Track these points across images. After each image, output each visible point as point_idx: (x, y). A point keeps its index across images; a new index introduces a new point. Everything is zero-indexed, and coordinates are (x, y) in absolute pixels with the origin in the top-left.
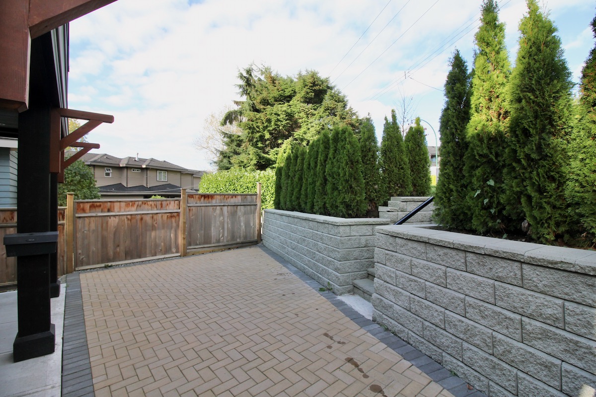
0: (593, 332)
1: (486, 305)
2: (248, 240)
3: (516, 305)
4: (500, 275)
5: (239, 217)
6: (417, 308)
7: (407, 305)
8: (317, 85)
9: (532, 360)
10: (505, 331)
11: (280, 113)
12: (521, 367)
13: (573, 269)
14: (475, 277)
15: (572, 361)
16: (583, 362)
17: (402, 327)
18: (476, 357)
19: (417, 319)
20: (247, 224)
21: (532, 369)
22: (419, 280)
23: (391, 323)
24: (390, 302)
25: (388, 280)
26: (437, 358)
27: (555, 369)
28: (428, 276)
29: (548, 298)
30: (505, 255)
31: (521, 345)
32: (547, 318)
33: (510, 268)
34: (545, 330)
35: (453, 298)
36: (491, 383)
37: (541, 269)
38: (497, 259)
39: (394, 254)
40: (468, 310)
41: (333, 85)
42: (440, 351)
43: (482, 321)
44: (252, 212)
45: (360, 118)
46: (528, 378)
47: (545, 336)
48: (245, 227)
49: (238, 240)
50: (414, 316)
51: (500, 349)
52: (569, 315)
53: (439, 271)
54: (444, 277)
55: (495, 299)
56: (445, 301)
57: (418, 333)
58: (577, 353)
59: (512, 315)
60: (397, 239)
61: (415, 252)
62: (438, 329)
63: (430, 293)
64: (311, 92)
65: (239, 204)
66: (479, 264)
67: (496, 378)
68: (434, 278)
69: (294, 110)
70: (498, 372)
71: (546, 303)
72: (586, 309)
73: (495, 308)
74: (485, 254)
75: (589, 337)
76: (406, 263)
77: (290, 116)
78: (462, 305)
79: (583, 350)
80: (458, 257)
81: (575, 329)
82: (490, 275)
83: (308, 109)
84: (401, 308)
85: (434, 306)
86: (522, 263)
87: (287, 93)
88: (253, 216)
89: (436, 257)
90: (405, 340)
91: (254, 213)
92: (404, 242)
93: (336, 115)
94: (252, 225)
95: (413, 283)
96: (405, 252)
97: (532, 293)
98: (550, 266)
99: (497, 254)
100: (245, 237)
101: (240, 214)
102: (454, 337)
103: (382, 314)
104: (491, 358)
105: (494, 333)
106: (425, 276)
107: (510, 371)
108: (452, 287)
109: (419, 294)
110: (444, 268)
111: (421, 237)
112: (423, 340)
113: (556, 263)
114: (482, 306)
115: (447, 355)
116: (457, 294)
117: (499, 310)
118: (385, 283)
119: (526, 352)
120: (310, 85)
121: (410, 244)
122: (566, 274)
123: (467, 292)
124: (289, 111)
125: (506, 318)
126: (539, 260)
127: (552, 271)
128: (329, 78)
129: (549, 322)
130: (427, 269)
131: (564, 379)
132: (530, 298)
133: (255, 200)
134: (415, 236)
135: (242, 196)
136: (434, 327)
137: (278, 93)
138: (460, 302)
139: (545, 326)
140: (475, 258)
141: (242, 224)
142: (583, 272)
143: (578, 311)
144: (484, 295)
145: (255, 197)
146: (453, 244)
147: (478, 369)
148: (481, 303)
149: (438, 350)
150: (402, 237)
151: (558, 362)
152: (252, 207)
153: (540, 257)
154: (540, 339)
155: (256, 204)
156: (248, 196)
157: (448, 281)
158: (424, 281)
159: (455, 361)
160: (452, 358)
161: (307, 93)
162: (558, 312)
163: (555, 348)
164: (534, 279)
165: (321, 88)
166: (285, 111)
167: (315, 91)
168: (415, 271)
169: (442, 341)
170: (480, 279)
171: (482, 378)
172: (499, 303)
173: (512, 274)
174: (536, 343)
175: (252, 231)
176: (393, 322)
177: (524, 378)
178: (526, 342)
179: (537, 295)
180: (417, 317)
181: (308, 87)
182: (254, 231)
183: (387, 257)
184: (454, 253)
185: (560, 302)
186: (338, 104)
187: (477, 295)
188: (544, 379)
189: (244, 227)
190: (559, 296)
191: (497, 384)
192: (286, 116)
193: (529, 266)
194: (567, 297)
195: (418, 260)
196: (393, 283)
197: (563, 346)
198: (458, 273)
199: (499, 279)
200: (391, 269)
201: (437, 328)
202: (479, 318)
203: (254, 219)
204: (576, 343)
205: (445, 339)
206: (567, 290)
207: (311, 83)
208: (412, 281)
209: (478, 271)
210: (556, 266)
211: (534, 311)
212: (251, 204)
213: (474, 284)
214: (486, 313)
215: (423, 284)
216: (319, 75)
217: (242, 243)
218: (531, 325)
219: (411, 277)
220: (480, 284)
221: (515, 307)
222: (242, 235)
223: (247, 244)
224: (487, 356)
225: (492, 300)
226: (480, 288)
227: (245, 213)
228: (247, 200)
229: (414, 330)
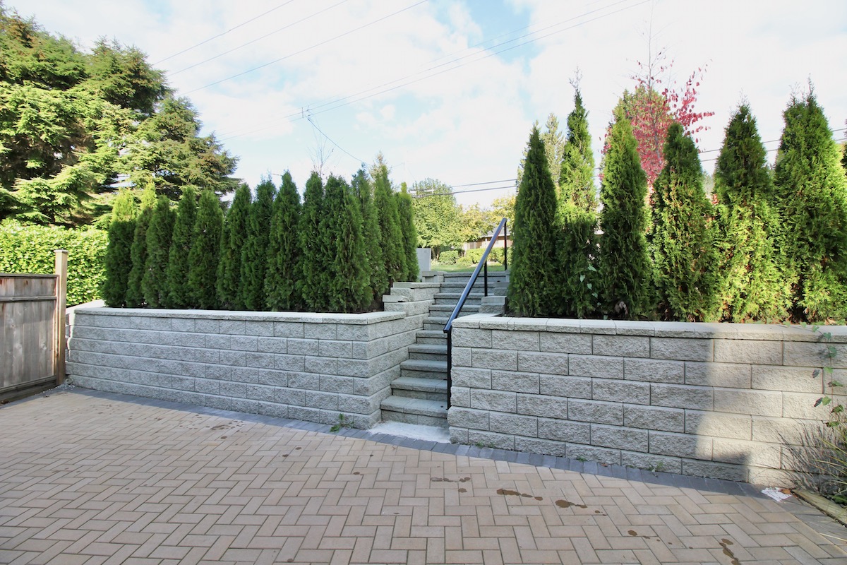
0: (706, 379)
1: (615, 381)
2: (33, 379)
3: (645, 374)
4: (631, 351)
5: (9, 330)
6: (529, 406)
7: (512, 407)
8: (143, 78)
9: (661, 417)
10: (635, 400)
11: (42, 105)
12: (652, 427)
13: (693, 336)
14: (604, 357)
15: (691, 407)
16: (699, 404)
17: (505, 435)
18: (607, 434)
19: (528, 420)
20: (31, 345)
21: (661, 424)
22: (530, 374)
23: (485, 436)
24: (481, 411)
25: (478, 384)
26: (558, 452)
27: (680, 417)
28: (543, 368)
29: (673, 362)
30: (637, 332)
31: (650, 407)
32: (672, 379)
33: (639, 343)
34: (670, 389)
35: (579, 384)
36: (623, 452)
37: (667, 340)
38: (627, 337)
39: (488, 350)
40: (596, 391)
41: (171, 87)
42: (563, 443)
43: (611, 398)
44: (44, 317)
45: (229, 157)
46: (659, 433)
47: (671, 393)
48: (26, 351)
49: (6, 384)
50: (523, 416)
51: (632, 417)
52: (689, 371)
53: (559, 359)
54: (567, 365)
55: (624, 373)
56: (568, 389)
57: (530, 435)
58: (695, 399)
59: (643, 384)
60: (493, 332)
61: (523, 344)
62: (560, 421)
63: (546, 385)
64: (129, 86)
65: (11, 299)
66: (607, 344)
67: (627, 445)
68: (553, 368)
69: (79, 108)
70: (630, 439)
71: (671, 367)
72: (701, 364)
73: (625, 382)
74: (617, 335)
75: (702, 384)
76: (510, 358)
77: (67, 118)
78: (588, 388)
79: (700, 395)
80: (583, 342)
81: (693, 381)
82: (620, 352)
83: (122, 116)
84: (501, 414)
85: (553, 398)
86: (650, 337)
87: (60, 70)
88: (46, 324)
89: (554, 345)
90: (510, 449)
91: (48, 317)
92: (505, 334)
93: (183, 142)
94: (41, 345)
95: (520, 380)
96: (507, 346)
97: (659, 361)
98: (676, 336)
99: (629, 333)
100: (25, 375)
101: (12, 321)
102: (579, 423)
103: (467, 430)
104: (623, 428)
105: (625, 405)
106: (538, 368)
107: (642, 434)
108: (576, 373)
109: (530, 391)
110: (566, 356)
111: (536, 326)
112: (538, 440)
113: (681, 333)
114: (612, 383)
115: (571, 445)
116: (583, 379)
117: (629, 382)
118: (472, 390)
119: (656, 411)
120: (129, 72)
121: (516, 336)
122: (687, 340)
123: (594, 374)
124: (68, 108)
125: (637, 388)
126: (667, 333)
127: (676, 340)
128: (164, 72)
129: (673, 381)
130: (542, 361)
131: (687, 422)
132: (658, 366)
133: (50, 290)
134: (527, 326)
135: (19, 281)
136: (554, 420)
137: (37, 63)
138: (586, 386)
139: (670, 385)
140: (604, 340)
141: (17, 345)
142: (701, 337)
143: (696, 367)
144: (613, 373)
145: (50, 282)
146: (580, 328)
147: (609, 445)
148: (610, 381)
149: (559, 443)
150: (506, 328)
151: (682, 411)
152: (44, 305)
153: (668, 330)
154: (665, 397)
155: (52, 297)
156: (33, 281)
157: (571, 368)
158: (538, 374)
159: (582, 447)
160: (578, 445)
161: (120, 86)
162: (681, 372)
163: (678, 400)
164: (662, 349)
165: (151, 86)
166: (58, 106)
167: (135, 86)
168: (524, 365)
169: (566, 432)
170: (608, 358)
171: (614, 451)
172: (628, 377)
173: (641, 348)
174: (662, 401)
175: (42, 358)
176: (489, 434)
177: (656, 435)
178: (654, 404)
179: (663, 361)
180: (528, 417)
181: (123, 75)
182: (47, 358)
183: (476, 356)
184: (578, 338)
185: (682, 363)
186: (187, 123)
187: (606, 375)
188: (672, 429)
189: (21, 351)
190: (681, 358)
191: (630, 450)
192: (59, 116)
193: (657, 339)
194: (686, 359)
195: (528, 353)
196: (486, 387)
197: (685, 397)
198: (584, 357)
199: (629, 355)
200: (482, 370)
201: (557, 421)
202: (608, 395)
203: (48, 330)
204: (694, 392)
205: (569, 429)
206: (687, 353)
207: (130, 70)
208: (519, 378)
209: (606, 351)
210: (680, 336)
211: (661, 375)
212: (42, 297)
213: (601, 365)
214: (616, 389)
215: (537, 378)
216: (147, 61)
217: (18, 390)
218: (659, 387)
219: (517, 373)
220: (609, 363)
221: (644, 377)
222: (15, 371)
223: (28, 390)
224: (618, 428)
225: (621, 376)
226: (608, 368)
227: (24, 320)
228: (30, 288)
229: (524, 433)
